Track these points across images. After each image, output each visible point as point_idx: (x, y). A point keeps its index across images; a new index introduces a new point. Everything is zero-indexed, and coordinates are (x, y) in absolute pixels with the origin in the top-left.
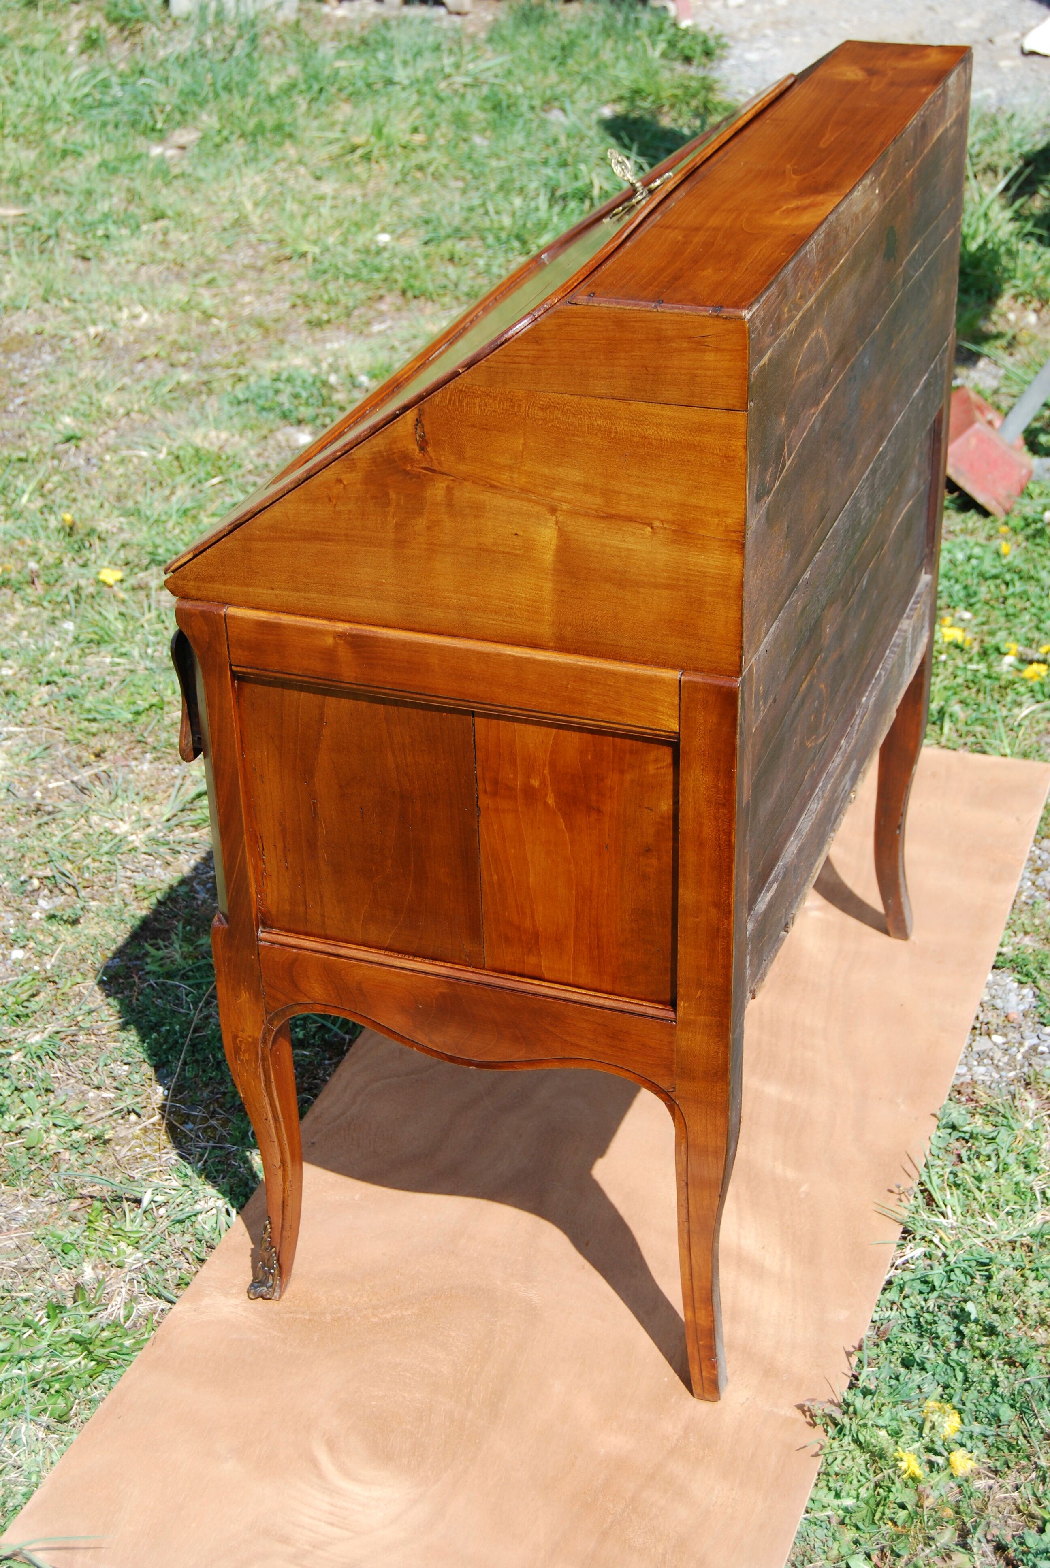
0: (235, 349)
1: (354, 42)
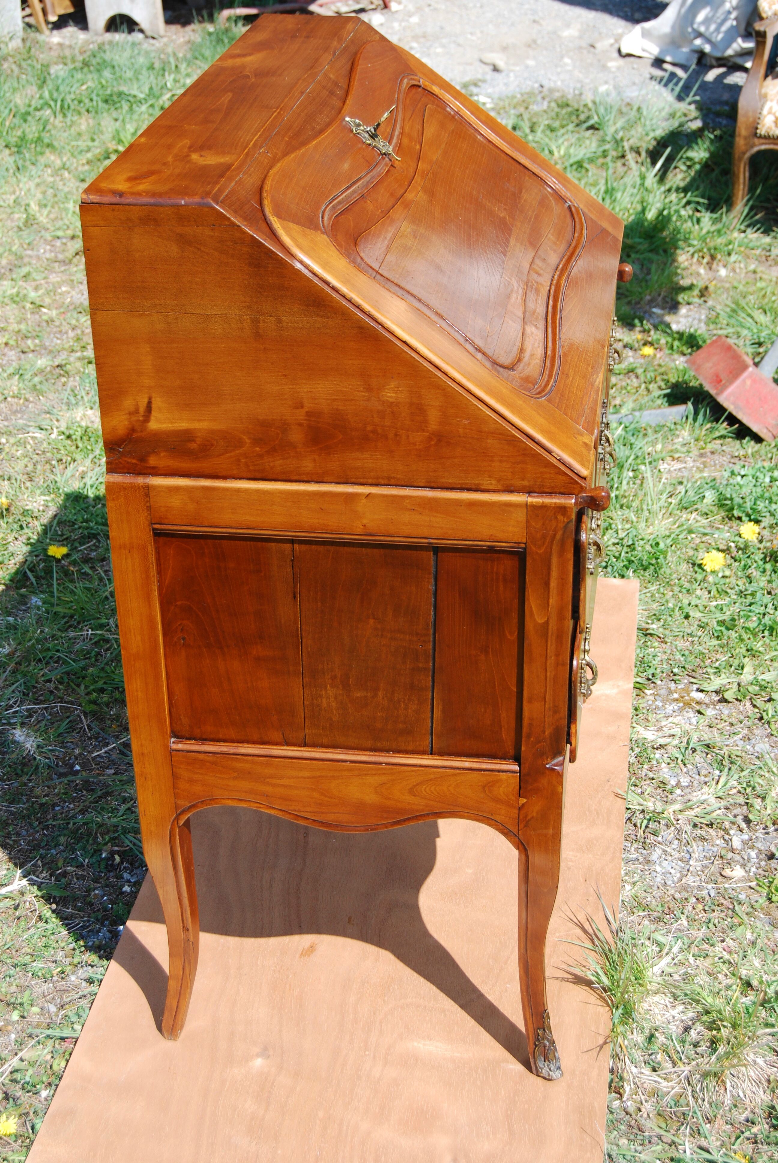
0: (71, 334)
1: (79, 65)
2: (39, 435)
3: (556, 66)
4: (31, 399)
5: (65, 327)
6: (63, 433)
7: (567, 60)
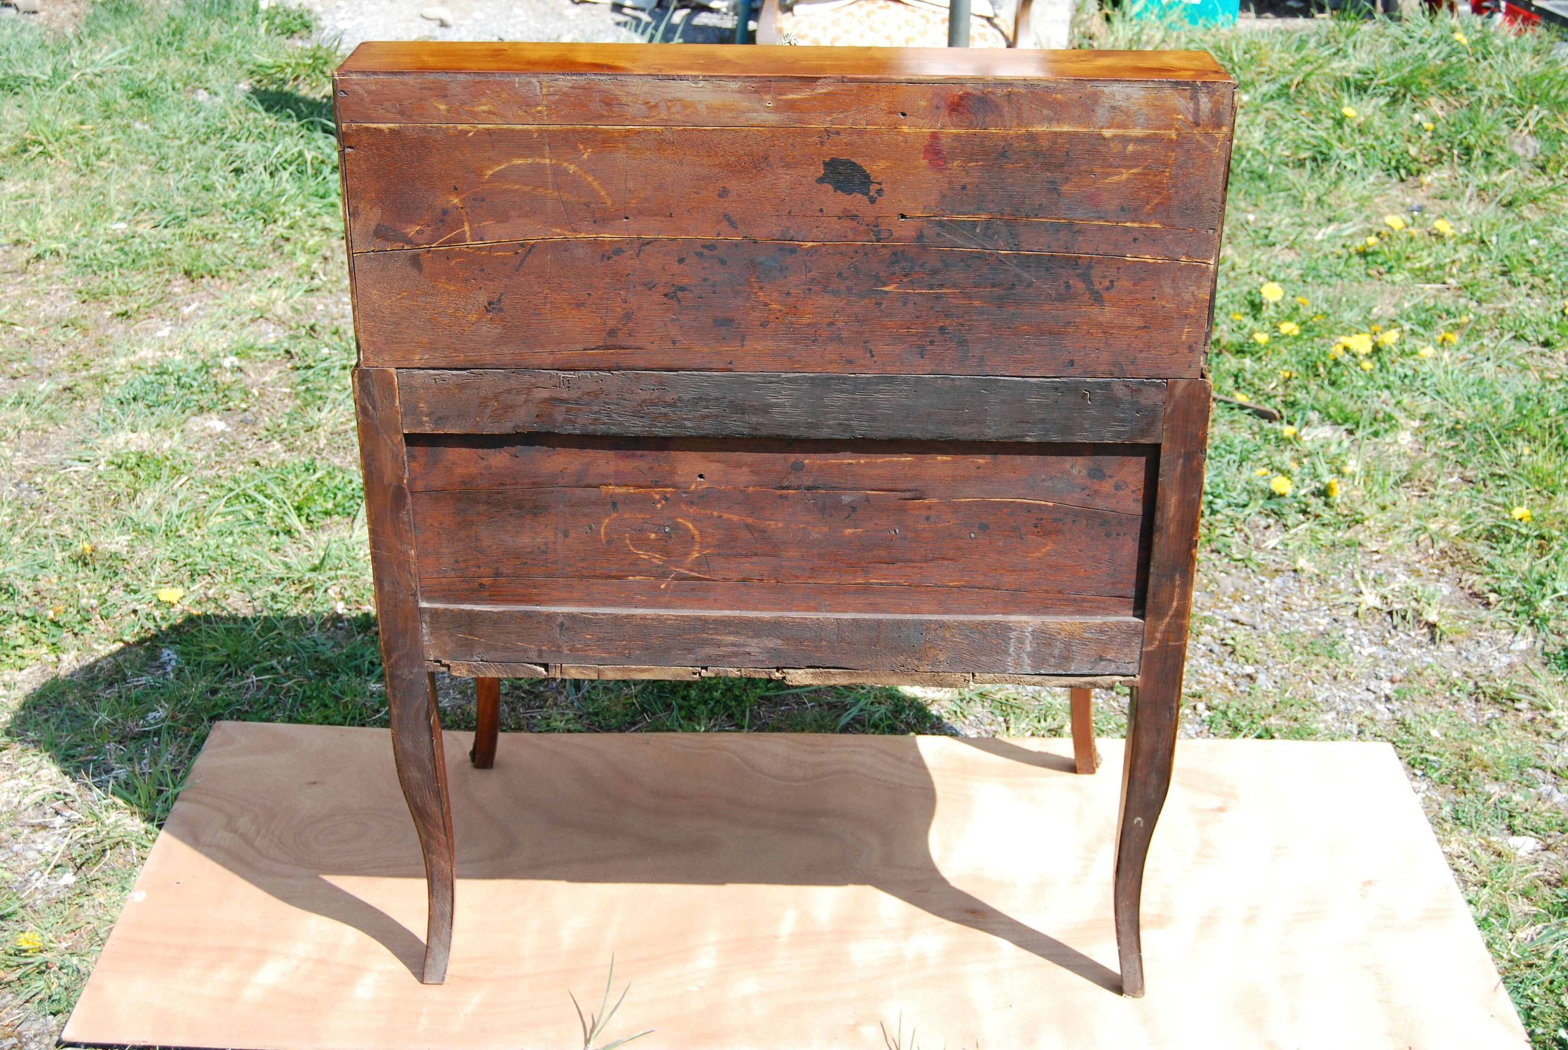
2: (83, 468)
3: (508, 18)
4: (50, 429)
5: (52, 346)
6: (113, 463)
7: (516, 11)
